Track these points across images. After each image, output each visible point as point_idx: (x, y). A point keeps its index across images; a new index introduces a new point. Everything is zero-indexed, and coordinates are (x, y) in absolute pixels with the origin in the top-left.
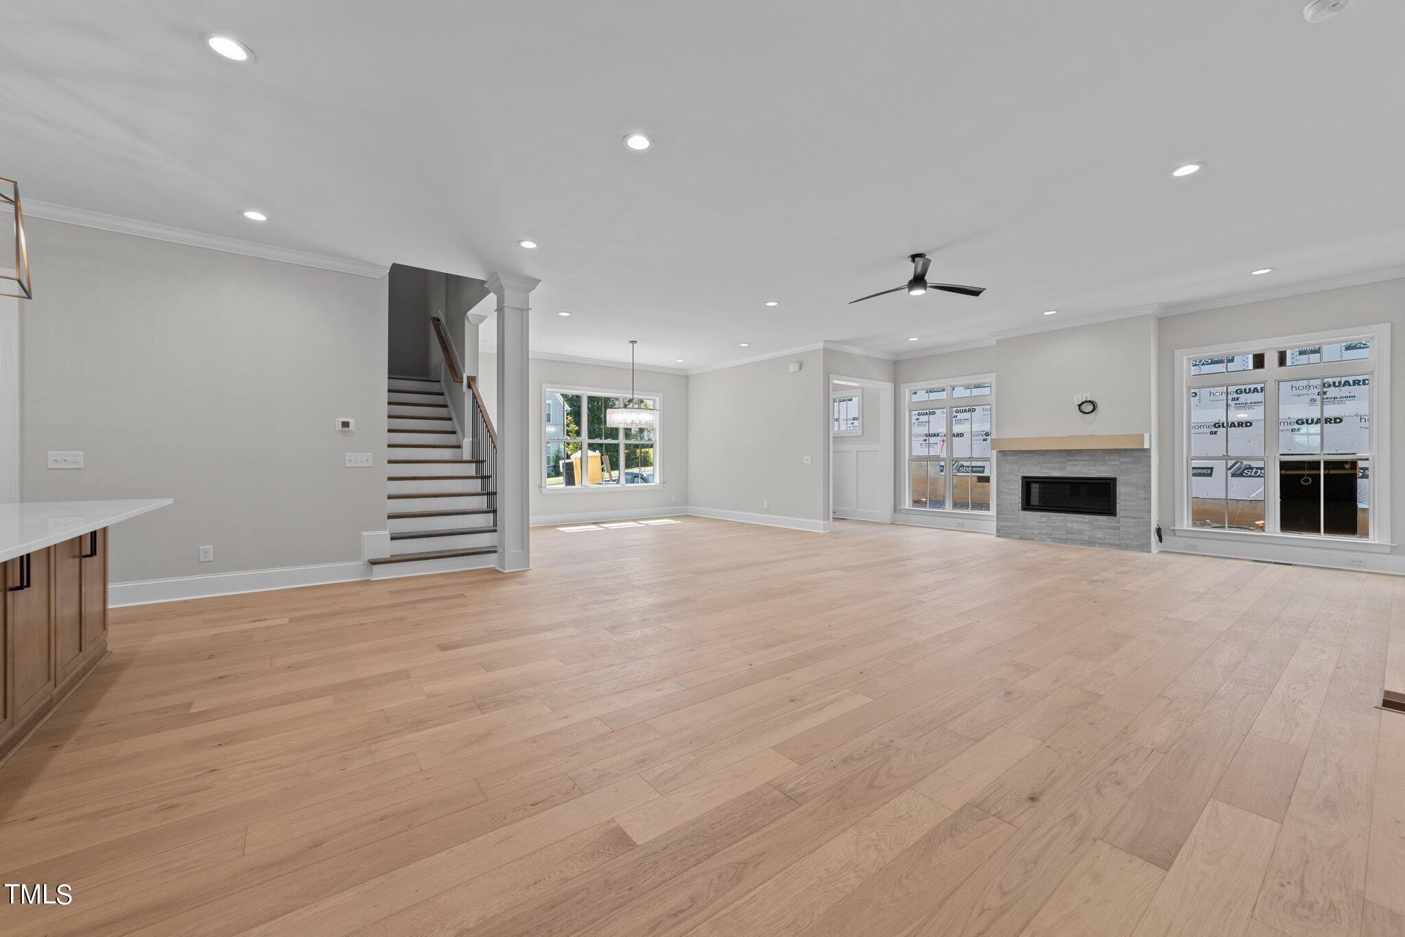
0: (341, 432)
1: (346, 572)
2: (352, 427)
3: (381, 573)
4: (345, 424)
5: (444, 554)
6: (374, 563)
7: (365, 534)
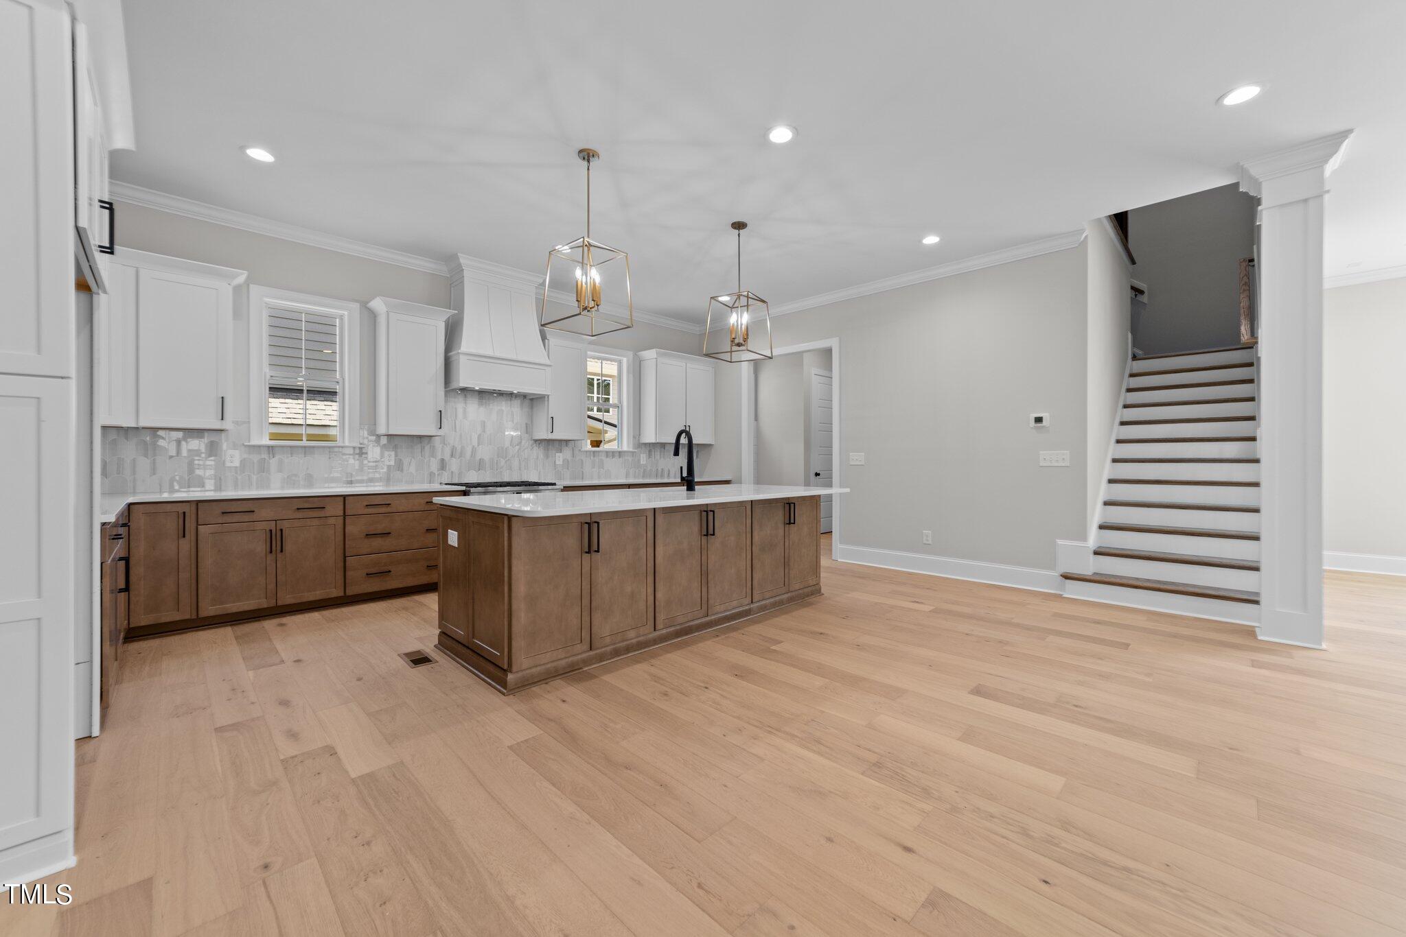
0: (1035, 428)
1: (1042, 580)
2: (1045, 423)
3: (1075, 591)
4: (1039, 420)
5: (1162, 587)
6: (1066, 577)
7: (1060, 542)
